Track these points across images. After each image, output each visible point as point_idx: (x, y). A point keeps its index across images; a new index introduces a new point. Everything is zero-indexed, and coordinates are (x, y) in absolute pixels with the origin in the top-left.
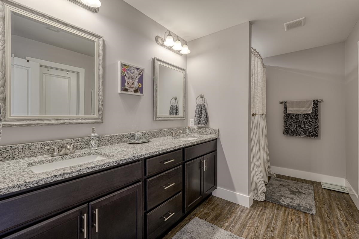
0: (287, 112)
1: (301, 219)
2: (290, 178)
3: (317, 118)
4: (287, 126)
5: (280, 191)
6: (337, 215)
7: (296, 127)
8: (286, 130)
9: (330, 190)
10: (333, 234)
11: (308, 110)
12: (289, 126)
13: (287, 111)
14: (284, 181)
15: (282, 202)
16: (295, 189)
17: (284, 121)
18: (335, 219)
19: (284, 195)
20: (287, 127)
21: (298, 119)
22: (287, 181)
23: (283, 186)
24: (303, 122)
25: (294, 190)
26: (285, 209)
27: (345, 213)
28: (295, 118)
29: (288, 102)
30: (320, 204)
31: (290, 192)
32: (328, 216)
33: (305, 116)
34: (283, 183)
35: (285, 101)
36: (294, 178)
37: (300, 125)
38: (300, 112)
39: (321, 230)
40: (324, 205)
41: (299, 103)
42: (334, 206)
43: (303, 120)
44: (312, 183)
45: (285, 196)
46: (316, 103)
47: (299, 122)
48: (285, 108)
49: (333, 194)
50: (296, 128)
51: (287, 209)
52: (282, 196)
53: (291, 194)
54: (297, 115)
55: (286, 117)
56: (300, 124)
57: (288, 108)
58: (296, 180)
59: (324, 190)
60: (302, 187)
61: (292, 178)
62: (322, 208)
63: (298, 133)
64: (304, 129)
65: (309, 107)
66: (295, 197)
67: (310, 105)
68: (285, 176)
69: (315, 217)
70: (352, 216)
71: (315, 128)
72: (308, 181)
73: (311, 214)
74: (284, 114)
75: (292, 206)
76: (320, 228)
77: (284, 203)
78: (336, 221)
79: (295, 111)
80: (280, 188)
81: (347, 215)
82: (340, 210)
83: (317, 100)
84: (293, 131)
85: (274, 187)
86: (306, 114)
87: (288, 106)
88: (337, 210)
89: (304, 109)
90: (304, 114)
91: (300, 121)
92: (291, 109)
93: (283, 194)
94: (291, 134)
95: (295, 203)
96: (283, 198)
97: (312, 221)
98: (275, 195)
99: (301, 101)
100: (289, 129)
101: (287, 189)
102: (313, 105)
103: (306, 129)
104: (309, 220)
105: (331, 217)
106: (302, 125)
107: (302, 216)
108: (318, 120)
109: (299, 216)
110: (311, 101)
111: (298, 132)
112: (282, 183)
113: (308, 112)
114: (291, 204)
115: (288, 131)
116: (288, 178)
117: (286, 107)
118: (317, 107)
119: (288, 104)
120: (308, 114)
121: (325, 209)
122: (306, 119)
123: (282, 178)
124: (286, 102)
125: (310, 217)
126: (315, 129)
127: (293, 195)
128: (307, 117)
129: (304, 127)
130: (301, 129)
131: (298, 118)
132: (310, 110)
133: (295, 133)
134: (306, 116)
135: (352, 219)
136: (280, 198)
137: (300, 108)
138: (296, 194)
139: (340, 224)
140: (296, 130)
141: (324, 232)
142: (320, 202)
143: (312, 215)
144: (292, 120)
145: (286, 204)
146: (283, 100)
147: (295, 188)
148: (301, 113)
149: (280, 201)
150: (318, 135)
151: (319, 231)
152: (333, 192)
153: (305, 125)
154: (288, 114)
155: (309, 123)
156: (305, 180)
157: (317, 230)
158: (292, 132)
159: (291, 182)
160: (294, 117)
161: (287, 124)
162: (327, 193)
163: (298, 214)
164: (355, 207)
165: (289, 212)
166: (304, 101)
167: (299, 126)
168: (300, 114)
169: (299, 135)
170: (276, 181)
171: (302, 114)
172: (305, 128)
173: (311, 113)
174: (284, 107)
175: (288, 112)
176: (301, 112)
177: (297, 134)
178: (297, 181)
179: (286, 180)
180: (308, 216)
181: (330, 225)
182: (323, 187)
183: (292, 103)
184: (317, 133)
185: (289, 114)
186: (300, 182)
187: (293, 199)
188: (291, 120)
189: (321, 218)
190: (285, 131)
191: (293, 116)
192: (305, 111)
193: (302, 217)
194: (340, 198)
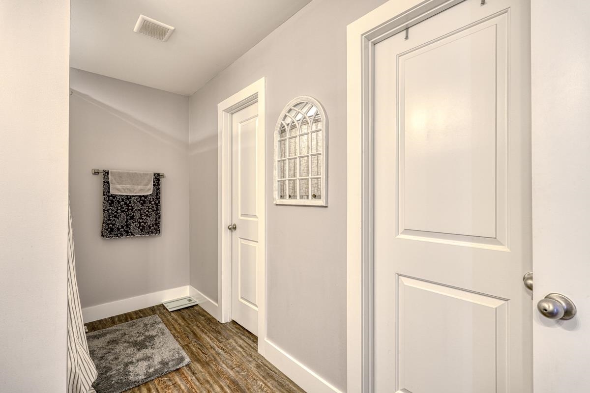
0: (109, 192)
1: (180, 386)
2: (116, 319)
3: (159, 202)
4: (110, 220)
5: (116, 359)
6: (208, 343)
7: (127, 219)
8: (109, 228)
9: (179, 310)
10: (224, 375)
11: (146, 190)
12: (114, 218)
13: (111, 191)
14: (111, 332)
15: (137, 379)
16: (139, 336)
17: (104, 210)
18: (210, 350)
19: (130, 360)
20: (109, 222)
21: (130, 205)
22: (116, 328)
23: (114, 342)
24: (139, 210)
25: (138, 339)
26: (147, 389)
27: (212, 333)
28: (125, 203)
29: (111, 173)
30: (183, 339)
31: (134, 347)
32: (203, 353)
33: (141, 200)
34: (112, 336)
35: (106, 169)
36: (122, 315)
37: (133, 216)
38: (133, 192)
39: (211, 382)
40: (188, 337)
41: (133, 177)
42: (198, 331)
43: (138, 206)
44: (153, 310)
45: (131, 363)
46: (158, 178)
47: (132, 210)
48: (106, 183)
49: (185, 313)
50: (126, 222)
51: (151, 386)
52: (126, 365)
53: (138, 350)
54: (128, 198)
55: (108, 201)
56: (132, 214)
57: (112, 183)
58: (127, 317)
59: (172, 314)
60: (146, 325)
61: (119, 316)
62: (189, 345)
63: (130, 231)
64: (140, 223)
65: (147, 185)
66: (148, 352)
67: (149, 181)
68: (105, 320)
69: (192, 365)
70: (219, 333)
71: (156, 218)
72: (145, 309)
73: (186, 366)
74: (104, 195)
75: (156, 371)
76: (209, 379)
77: (140, 377)
78: (213, 352)
79: (124, 190)
80: (113, 352)
81: (215, 335)
82: (206, 333)
83: (158, 174)
84: (120, 227)
85: (100, 355)
86: (143, 196)
87: (111, 181)
88: (204, 336)
89: (140, 187)
90: (140, 197)
91: (134, 208)
92: (118, 186)
93: (126, 360)
94: (117, 235)
95: (156, 363)
96: (131, 368)
97: (194, 378)
98: (113, 373)
99: (136, 173)
100: (113, 225)
101: (126, 344)
102: (154, 182)
103: (143, 222)
104: (189, 379)
105: (205, 350)
106: (137, 215)
107: (177, 379)
108: (160, 206)
109: (175, 383)
110: (151, 174)
111: (130, 229)
112: (109, 337)
113: (145, 192)
114: (151, 370)
115: (112, 229)
116: (113, 321)
117: (108, 183)
118: (159, 184)
119: (111, 176)
120: (146, 197)
121: (193, 343)
122: (142, 205)
123: (100, 326)
124: (108, 173)
125: (188, 371)
126: (156, 220)
127: (143, 351)
128: (144, 202)
129: (141, 218)
130: (135, 222)
131: (130, 203)
132: (149, 190)
133: (124, 231)
134: (143, 199)
135: (222, 337)
136: (127, 373)
137: (133, 185)
138: (146, 346)
139: (219, 354)
140: (127, 226)
141: (216, 382)
142: (181, 336)
143: (188, 365)
144: (120, 208)
145: (143, 377)
146: (101, 167)
147: (137, 335)
148: (134, 194)
149: (131, 378)
150: (159, 231)
151: (211, 386)
152: (183, 311)
153: (141, 215)
154: (112, 196)
155: (147, 211)
156: (140, 311)
157: (208, 386)
158: (119, 229)
159: (123, 326)
160: (123, 201)
161: (109, 216)
162: (179, 317)
163: (170, 380)
164: (213, 318)
165: (157, 389)
166: (140, 174)
167: (132, 218)
168: (133, 196)
169: (132, 234)
170: (96, 340)
171: (136, 196)
172: (141, 221)
173: (151, 195)
174: (104, 182)
175: (113, 192)
176: (135, 192)
177: (127, 232)
178: (132, 319)
179: (114, 327)
180: (185, 372)
181: (213, 364)
182: (170, 310)
183: (121, 176)
184: (159, 227)
185: (114, 196)
186: (137, 318)
187: (147, 358)
188: (117, 207)
189: (199, 361)
190: (107, 230)
191: (121, 200)
192: (141, 190)
193: (179, 382)
194: (195, 316)
